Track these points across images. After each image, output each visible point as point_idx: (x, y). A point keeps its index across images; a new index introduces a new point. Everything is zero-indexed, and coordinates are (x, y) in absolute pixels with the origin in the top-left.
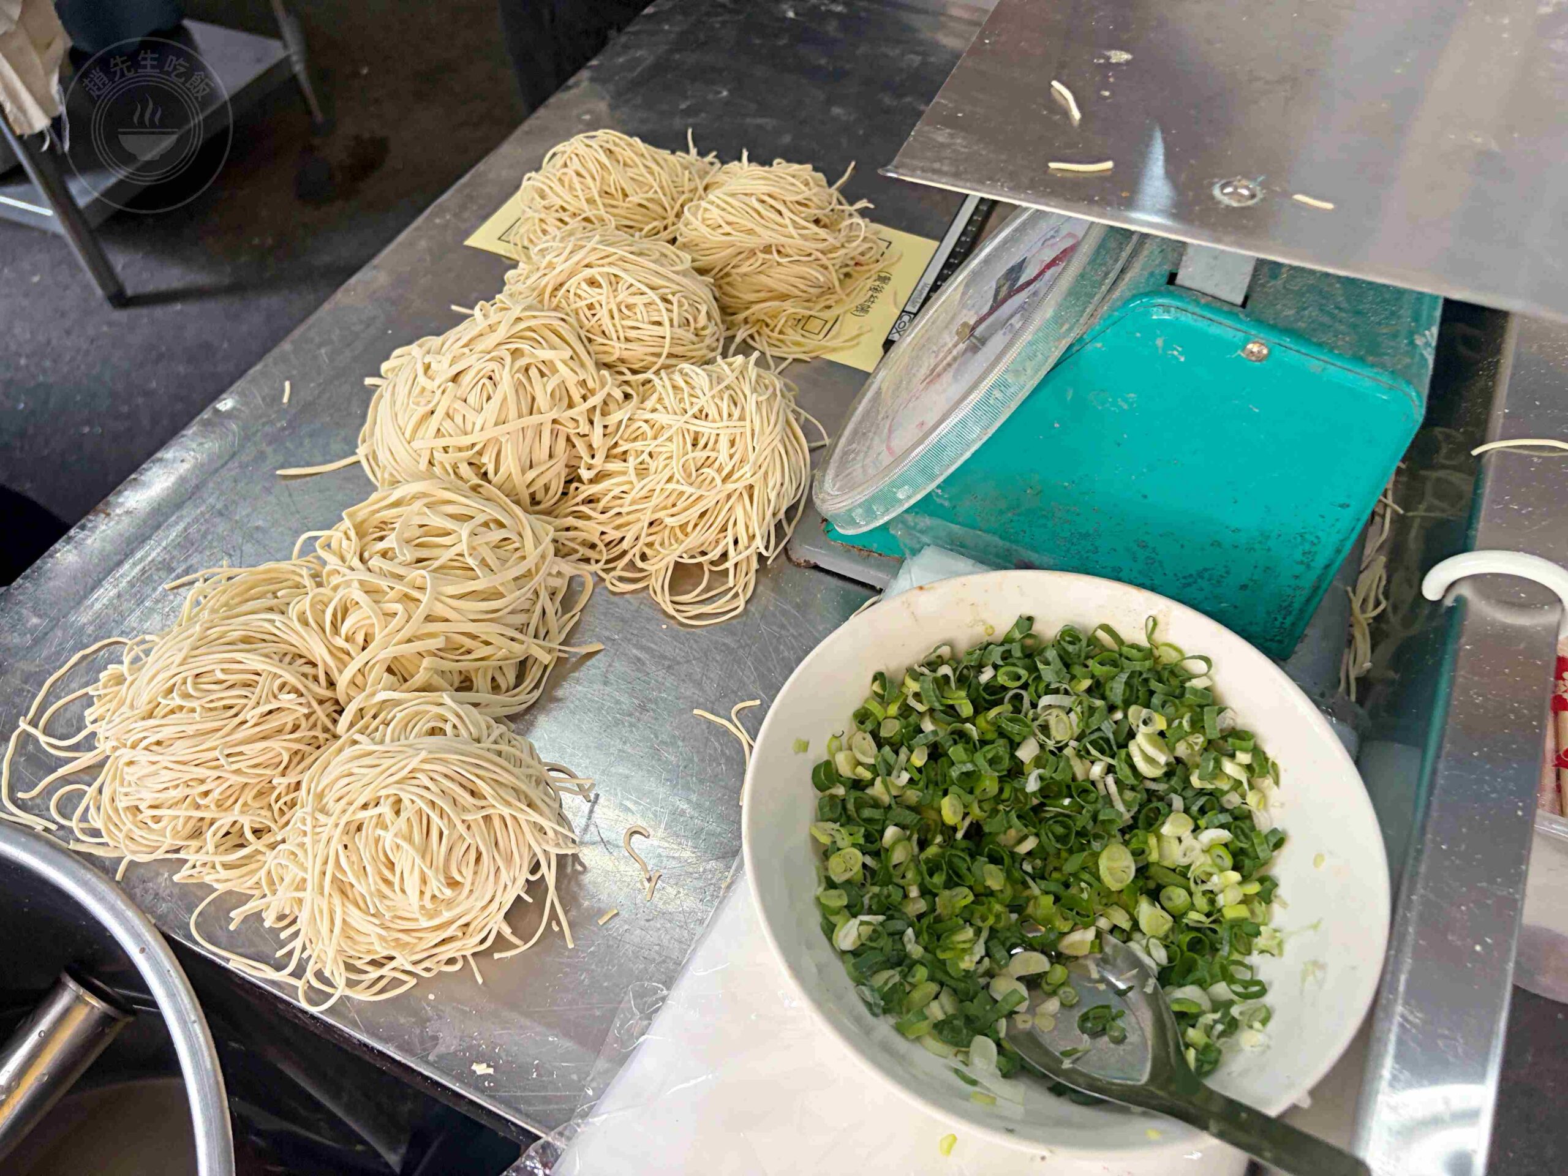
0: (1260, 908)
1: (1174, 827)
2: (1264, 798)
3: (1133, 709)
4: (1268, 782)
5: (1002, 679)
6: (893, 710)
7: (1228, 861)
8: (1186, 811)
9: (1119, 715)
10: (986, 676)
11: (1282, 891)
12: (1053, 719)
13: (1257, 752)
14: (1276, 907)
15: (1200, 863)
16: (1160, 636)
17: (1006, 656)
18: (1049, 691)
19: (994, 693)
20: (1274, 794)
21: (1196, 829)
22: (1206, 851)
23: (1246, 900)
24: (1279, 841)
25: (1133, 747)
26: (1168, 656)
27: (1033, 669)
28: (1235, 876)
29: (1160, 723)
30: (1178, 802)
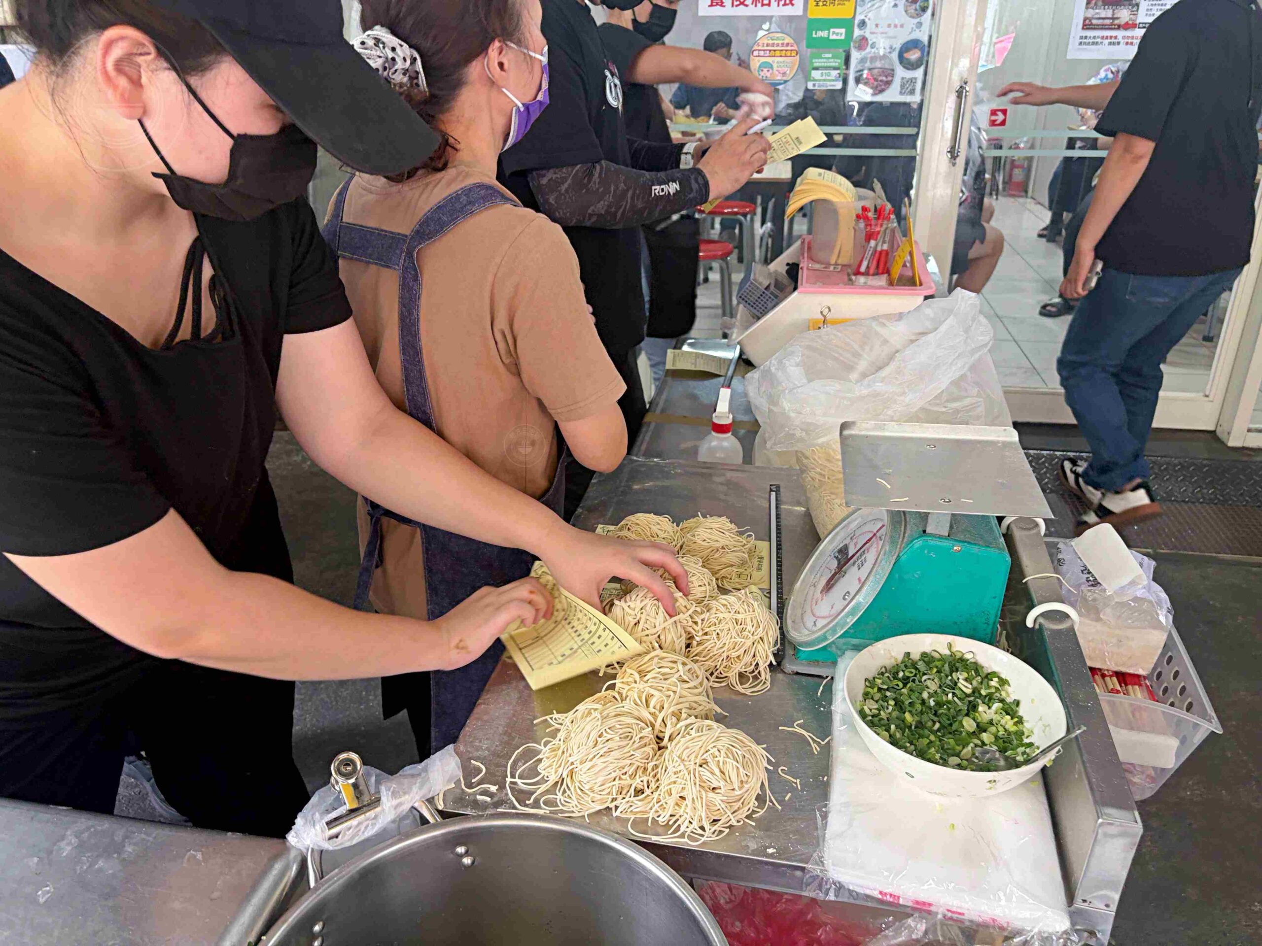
0: (1020, 726)
1: (981, 708)
2: (1007, 693)
3: (954, 674)
4: (1006, 686)
5: (907, 674)
6: (876, 690)
7: (1004, 713)
8: (984, 703)
9: (950, 678)
10: (901, 674)
11: (1025, 719)
12: (929, 683)
13: (999, 677)
14: (1025, 724)
15: (996, 718)
16: (954, 649)
17: (906, 666)
18: (924, 674)
19: (905, 681)
20: (1009, 689)
21: (989, 708)
22: (996, 713)
23: (1016, 724)
24: (1018, 703)
25: (959, 685)
26: (958, 656)
27: (916, 669)
28: (1008, 717)
29: (965, 675)
30: (979, 701)
